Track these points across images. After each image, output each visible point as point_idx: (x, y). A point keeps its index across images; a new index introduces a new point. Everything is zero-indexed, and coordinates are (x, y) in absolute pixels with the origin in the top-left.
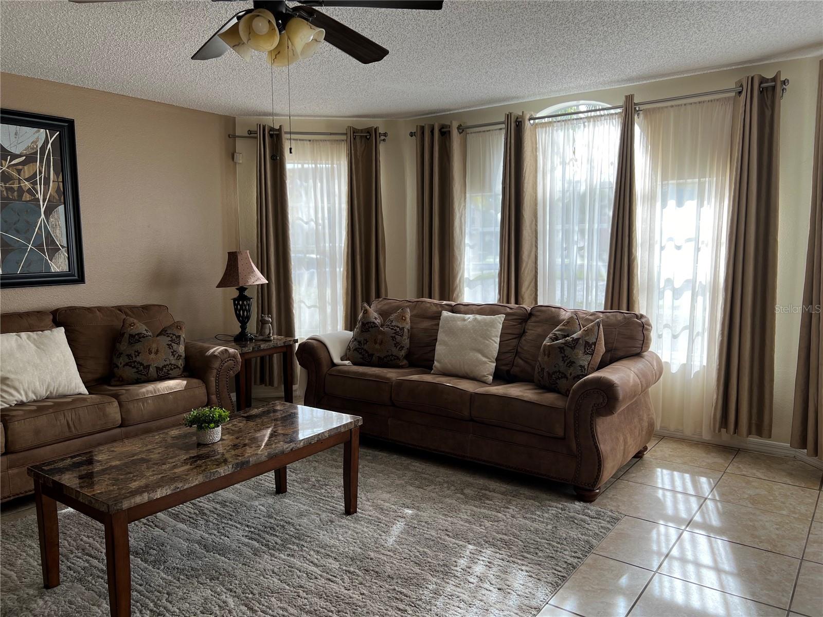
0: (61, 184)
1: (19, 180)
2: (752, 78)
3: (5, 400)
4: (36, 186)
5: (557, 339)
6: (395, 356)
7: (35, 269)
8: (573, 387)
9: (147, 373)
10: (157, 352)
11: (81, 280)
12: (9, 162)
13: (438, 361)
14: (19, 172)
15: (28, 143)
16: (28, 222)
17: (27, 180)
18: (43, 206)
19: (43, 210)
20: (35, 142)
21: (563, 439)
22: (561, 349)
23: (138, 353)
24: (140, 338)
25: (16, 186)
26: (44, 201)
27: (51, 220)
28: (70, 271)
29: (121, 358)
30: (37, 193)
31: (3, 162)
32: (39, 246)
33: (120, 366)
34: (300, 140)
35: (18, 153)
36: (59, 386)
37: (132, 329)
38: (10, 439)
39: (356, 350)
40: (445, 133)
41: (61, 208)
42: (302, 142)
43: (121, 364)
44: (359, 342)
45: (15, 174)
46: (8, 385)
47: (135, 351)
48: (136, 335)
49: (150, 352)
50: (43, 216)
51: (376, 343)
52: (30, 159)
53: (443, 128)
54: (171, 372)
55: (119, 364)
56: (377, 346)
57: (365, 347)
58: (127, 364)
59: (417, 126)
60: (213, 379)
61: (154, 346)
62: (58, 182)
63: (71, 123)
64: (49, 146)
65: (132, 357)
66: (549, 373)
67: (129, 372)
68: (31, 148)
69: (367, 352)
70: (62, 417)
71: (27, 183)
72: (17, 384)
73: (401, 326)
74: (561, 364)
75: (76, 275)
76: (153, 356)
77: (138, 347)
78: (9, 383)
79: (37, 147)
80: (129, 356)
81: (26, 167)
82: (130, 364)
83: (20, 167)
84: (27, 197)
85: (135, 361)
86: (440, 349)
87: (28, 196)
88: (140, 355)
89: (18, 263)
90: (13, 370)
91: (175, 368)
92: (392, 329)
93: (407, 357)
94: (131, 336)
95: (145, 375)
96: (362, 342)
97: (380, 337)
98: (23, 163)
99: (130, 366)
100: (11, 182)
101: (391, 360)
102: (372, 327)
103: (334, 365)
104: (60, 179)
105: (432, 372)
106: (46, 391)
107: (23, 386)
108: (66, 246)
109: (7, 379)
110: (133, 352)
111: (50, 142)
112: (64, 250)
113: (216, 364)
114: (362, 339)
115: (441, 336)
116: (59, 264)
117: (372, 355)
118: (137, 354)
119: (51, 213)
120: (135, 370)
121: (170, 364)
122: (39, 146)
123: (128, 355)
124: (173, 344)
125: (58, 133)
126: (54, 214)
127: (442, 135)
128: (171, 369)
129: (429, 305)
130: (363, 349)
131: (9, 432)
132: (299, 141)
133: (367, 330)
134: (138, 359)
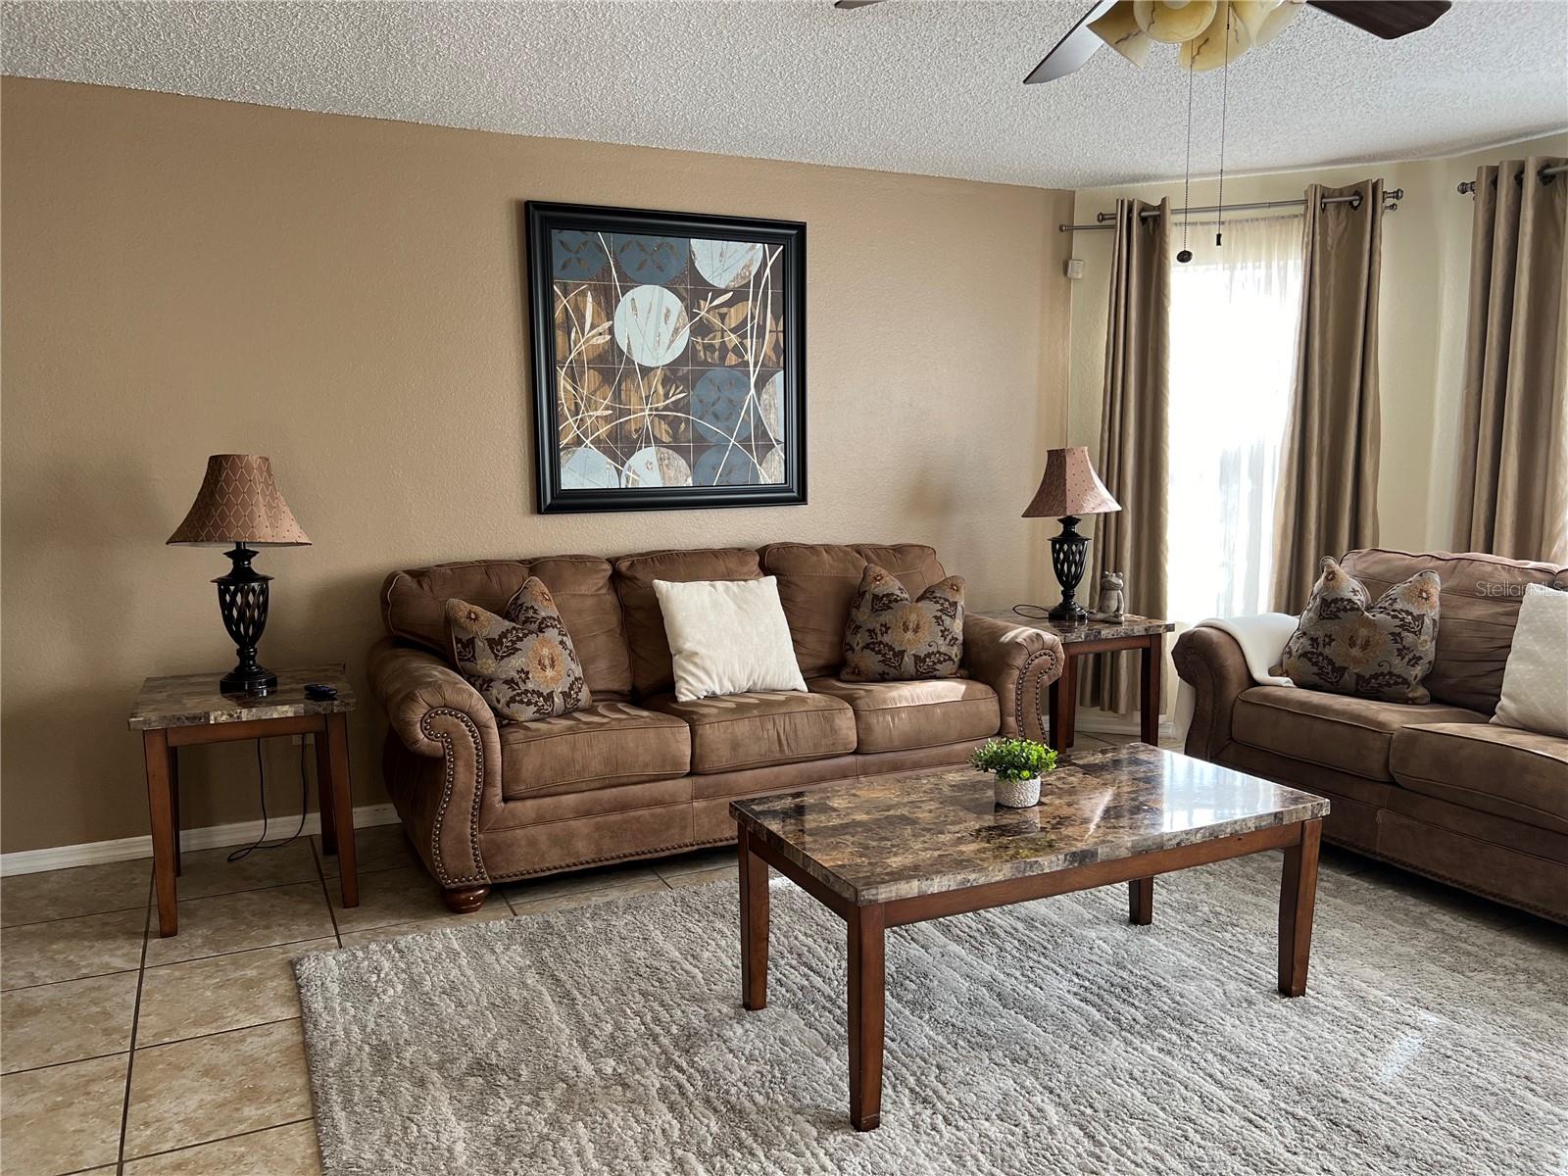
0: (781, 335)
1: (723, 331)
3: (690, 688)
4: (744, 341)
6: (1399, 676)
7: (738, 479)
9: (900, 665)
10: (916, 630)
11: (802, 498)
12: (710, 303)
13: (1509, 696)
14: (723, 317)
15: (737, 269)
16: (731, 401)
17: (733, 331)
18: (754, 371)
19: (753, 380)
20: (747, 267)
23: (886, 628)
24: (890, 602)
25: (717, 342)
26: (755, 366)
27: (764, 396)
28: (786, 483)
29: (859, 635)
30: (746, 353)
31: (702, 302)
32: (745, 442)
33: (857, 649)
34: (1202, 223)
35: (723, 286)
36: (767, 673)
37: (878, 586)
38: (697, 751)
39: (1304, 655)
41: (779, 376)
42: (1206, 227)
43: (858, 644)
44: (1314, 640)
45: (717, 321)
46: (695, 664)
47: (882, 625)
48: (884, 596)
49: (906, 629)
50: (753, 391)
51: (1352, 644)
52: (739, 295)
53: (1548, 166)
54: (938, 666)
55: (855, 645)
56: (1355, 652)
57: (1327, 651)
58: (867, 646)
59: (1480, 168)
60: (1012, 687)
61: (913, 617)
62: (777, 332)
63: (801, 228)
64: (768, 271)
65: (876, 635)
67: (870, 661)
68: (742, 277)
69: (1331, 662)
70: (770, 726)
71: (733, 336)
72: (708, 664)
73: (1416, 613)
75: (794, 492)
76: (910, 635)
77: (886, 617)
78: (696, 660)
79: (750, 274)
80: (871, 632)
81: (732, 310)
82: (871, 646)
83: (724, 310)
84: (732, 359)
85: (881, 642)
86: (1517, 671)
87: (734, 357)
88: (889, 632)
89: (715, 468)
90: (704, 641)
91: (945, 660)
92: (1394, 617)
93: (1425, 681)
94: (876, 597)
95: (895, 667)
96: (1320, 640)
97: (1363, 632)
98: (729, 304)
99: (873, 650)
100: (711, 335)
101: (1388, 685)
102: (1345, 610)
103: (1253, 682)
104: (781, 328)
105: (1494, 719)
106: (748, 680)
107: (716, 667)
108: (783, 440)
109: (696, 654)
110: (878, 626)
111: (770, 264)
112: (779, 449)
113: (1020, 661)
114: (1320, 634)
115: (1520, 640)
116: (772, 472)
117: (1342, 669)
118: (884, 629)
119: (764, 385)
120: (880, 657)
121: (939, 652)
122: (753, 274)
123: (869, 631)
124: (944, 617)
125: (782, 247)
126: (769, 387)
127: (1545, 184)
128: (940, 662)
129: (1489, 568)
130: (1321, 654)
131: (697, 740)
132: (1199, 227)
133: (1334, 616)
134: (886, 639)
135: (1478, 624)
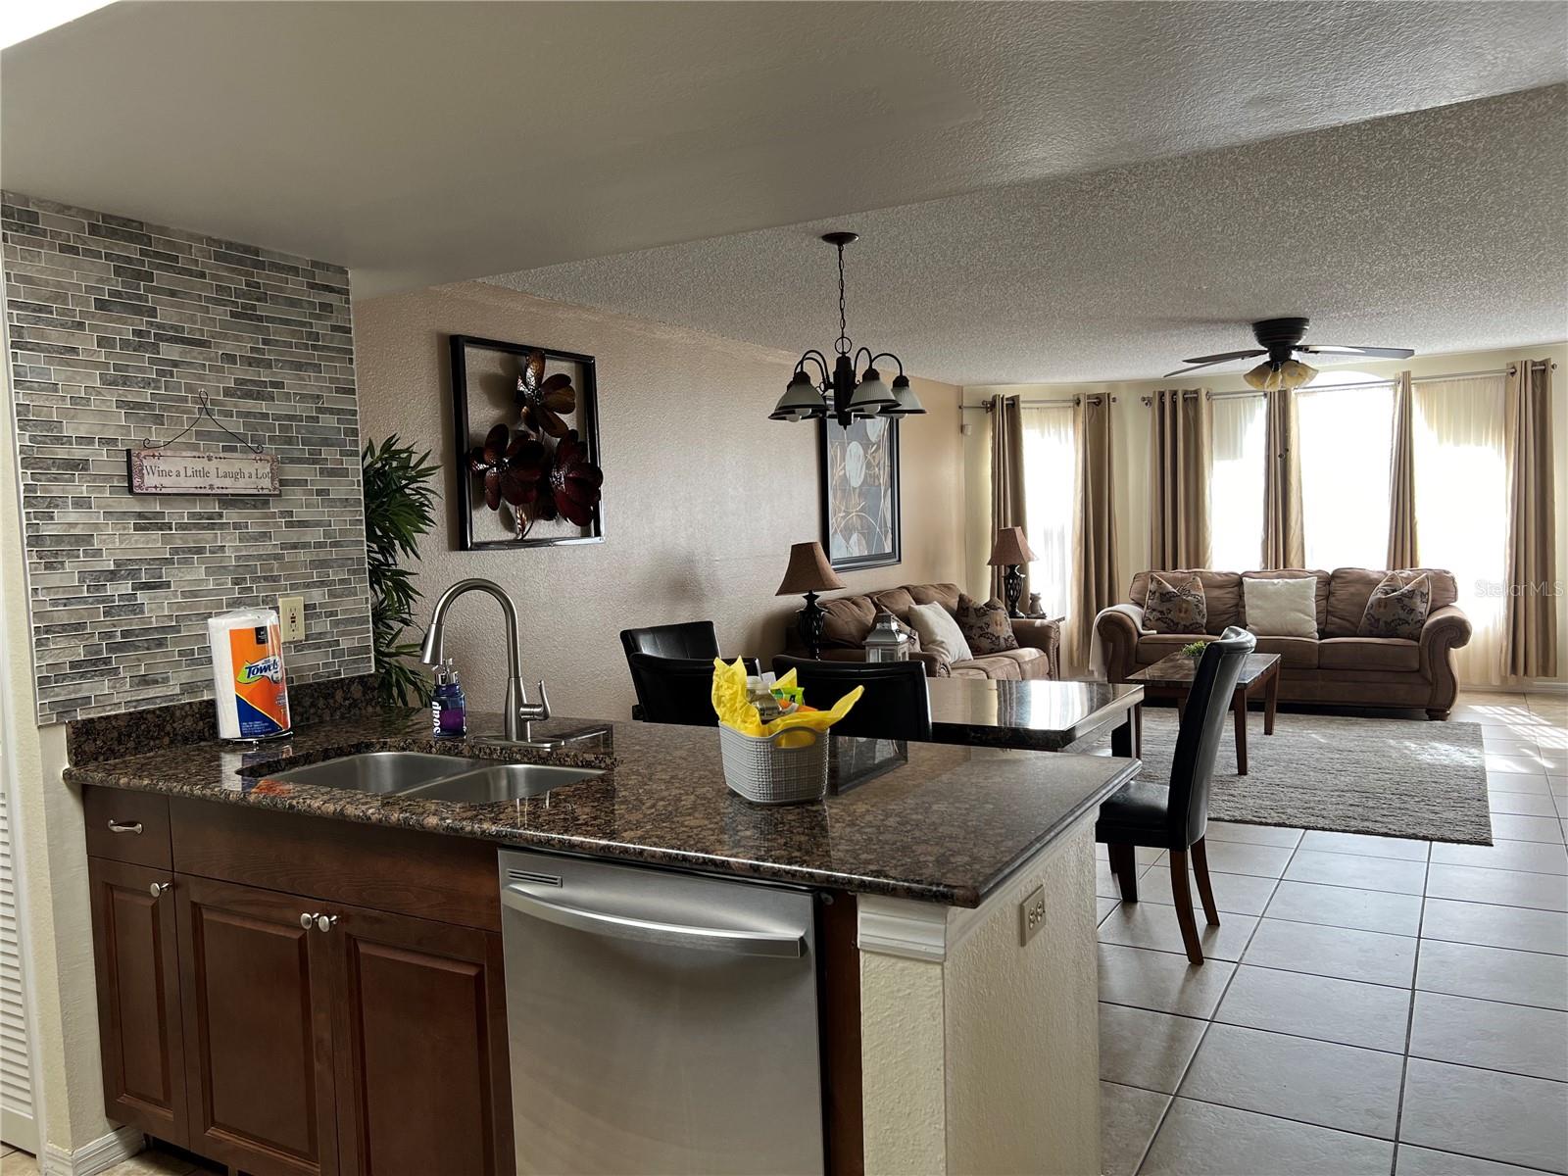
0: (891, 469)
1: (874, 467)
2: (1526, 362)
4: (879, 473)
5: (1387, 593)
6: (1198, 623)
7: (878, 551)
8: (1425, 626)
10: (1001, 625)
11: (899, 560)
12: (871, 451)
13: (1253, 624)
15: (877, 433)
16: (877, 506)
17: (877, 466)
18: (883, 489)
19: (882, 494)
21: (1418, 671)
22: (1399, 599)
23: (988, 625)
24: (985, 611)
27: (886, 503)
29: (975, 630)
30: (880, 479)
31: (868, 451)
33: (976, 638)
39: (1157, 618)
40: (1192, 400)
44: (1161, 612)
45: (873, 461)
47: (985, 624)
49: (997, 624)
50: (881, 500)
51: (1180, 612)
52: (878, 446)
53: (1188, 394)
56: (1182, 615)
57: (1167, 616)
58: (981, 636)
59: (1155, 392)
61: (998, 618)
62: (890, 467)
64: (886, 432)
66: (1386, 622)
68: (879, 437)
69: (1172, 621)
71: (877, 469)
72: (947, 646)
74: (1401, 612)
75: (896, 555)
76: (999, 627)
77: (986, 619)
79: (881, 435)
80: (981, 628)
81: (877, 454)
82: (984, 635)
83: (874, 454)
93: (1206, 625)
94: (975, 609)
95: (997, 645)
96: (1165, 612)
97: (1184, 605)
99: (985, 637)
102: (1171, 597)
103: (1140, 635)
108: (892, 527)
110: (983, 624)
111: (886, 429)
112: (890, 531)
113: (1052, 635)
114: (1164, 609)
116: (888, 546)
117: (1178, 624)
118: (986, 626)
123: (979, 627)
125: (890, 420)
126: (887, 497)
127: (1187, 402)
130: (1166, 618)
133: (1169, 600)
134: (989, 630)
135: (1218, 599)
